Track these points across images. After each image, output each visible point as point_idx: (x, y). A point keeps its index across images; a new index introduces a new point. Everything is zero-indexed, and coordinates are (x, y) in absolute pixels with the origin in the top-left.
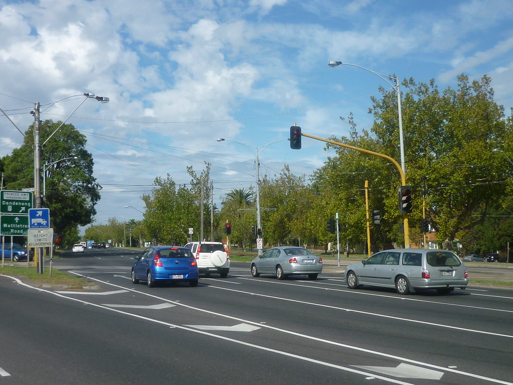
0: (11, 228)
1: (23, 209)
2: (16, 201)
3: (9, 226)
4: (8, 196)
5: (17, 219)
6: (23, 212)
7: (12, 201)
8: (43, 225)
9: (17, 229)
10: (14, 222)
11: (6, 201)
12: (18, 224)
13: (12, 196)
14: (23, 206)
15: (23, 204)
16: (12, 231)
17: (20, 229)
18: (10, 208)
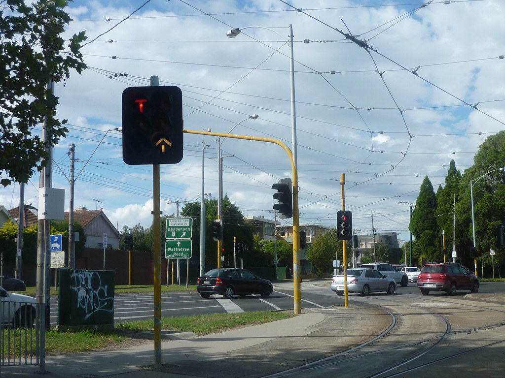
0: (174, 252)
1: (184, 234)
2: (179, 227)
3: (172, 250)
4: (173, 223)
5: (179, 243)
6: (184, 237)
7: (176, 227)
8: (58, 249)
9: (178, 252)
10: (176, 246)
11: (171, 227)
12: (179, 247)
13: (175, 223)
14: (184, 232)
15: (184, 229)
16: (175, 254)
17: (181, 252)
18: (174, 234)
